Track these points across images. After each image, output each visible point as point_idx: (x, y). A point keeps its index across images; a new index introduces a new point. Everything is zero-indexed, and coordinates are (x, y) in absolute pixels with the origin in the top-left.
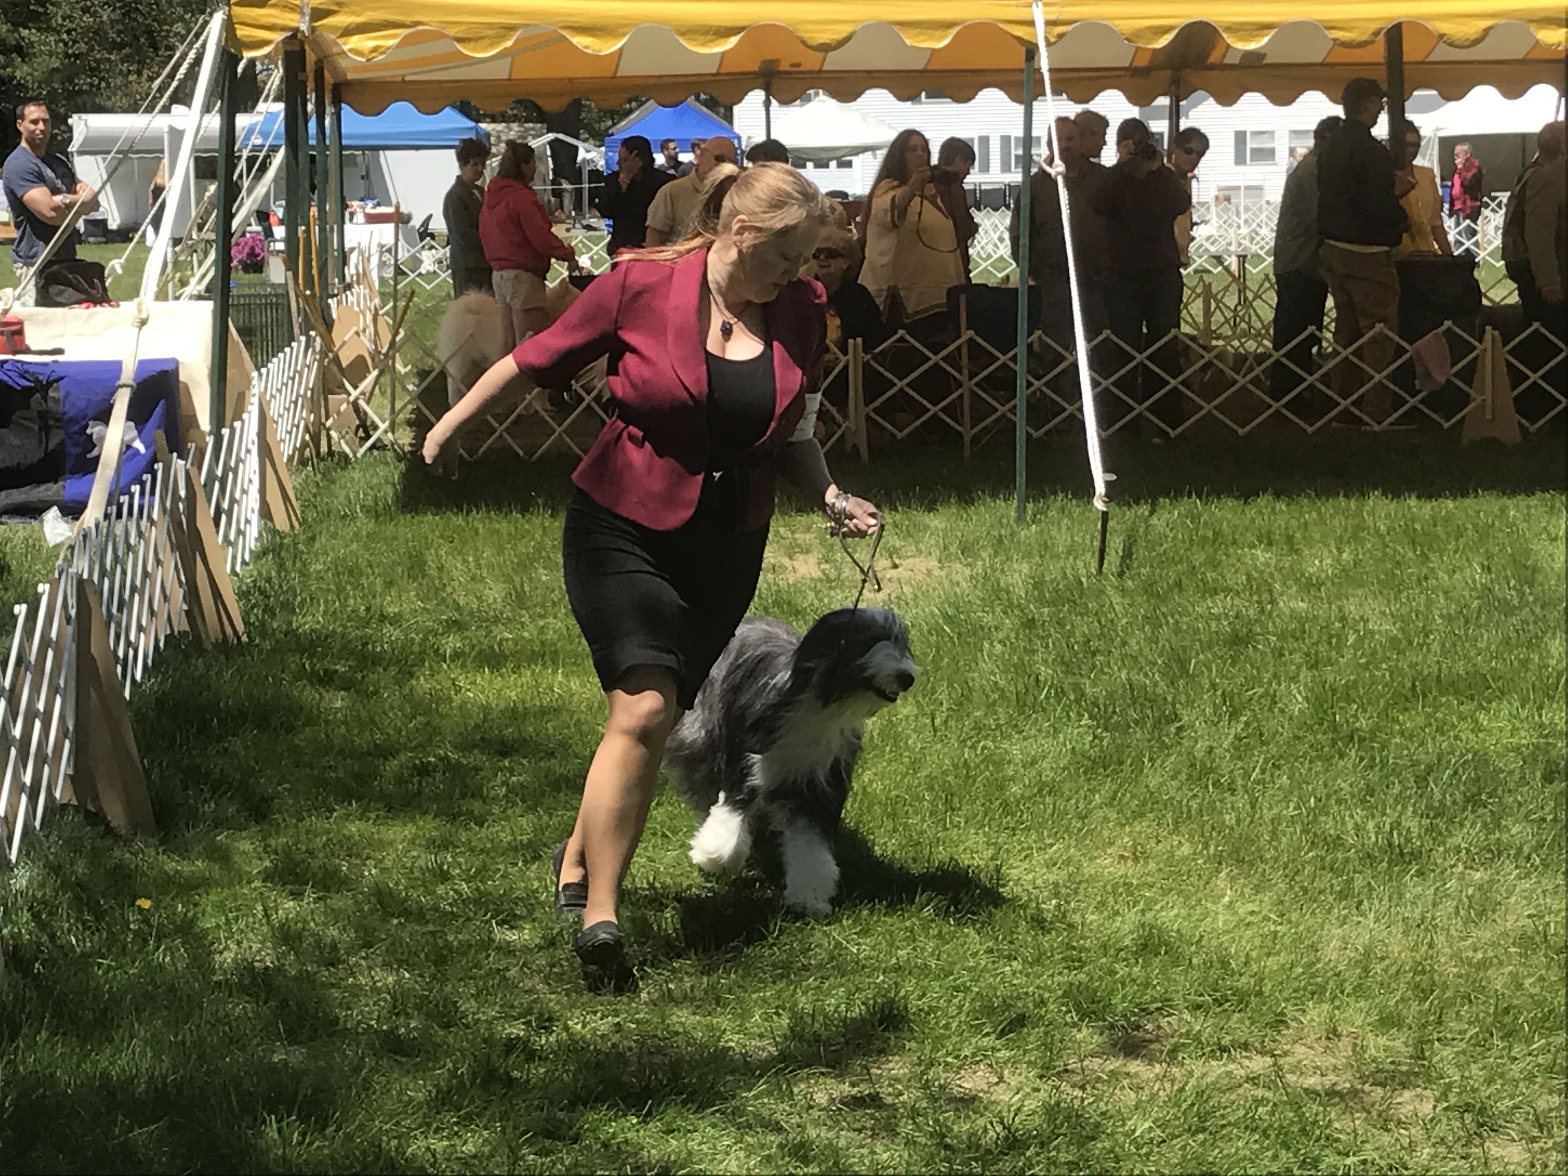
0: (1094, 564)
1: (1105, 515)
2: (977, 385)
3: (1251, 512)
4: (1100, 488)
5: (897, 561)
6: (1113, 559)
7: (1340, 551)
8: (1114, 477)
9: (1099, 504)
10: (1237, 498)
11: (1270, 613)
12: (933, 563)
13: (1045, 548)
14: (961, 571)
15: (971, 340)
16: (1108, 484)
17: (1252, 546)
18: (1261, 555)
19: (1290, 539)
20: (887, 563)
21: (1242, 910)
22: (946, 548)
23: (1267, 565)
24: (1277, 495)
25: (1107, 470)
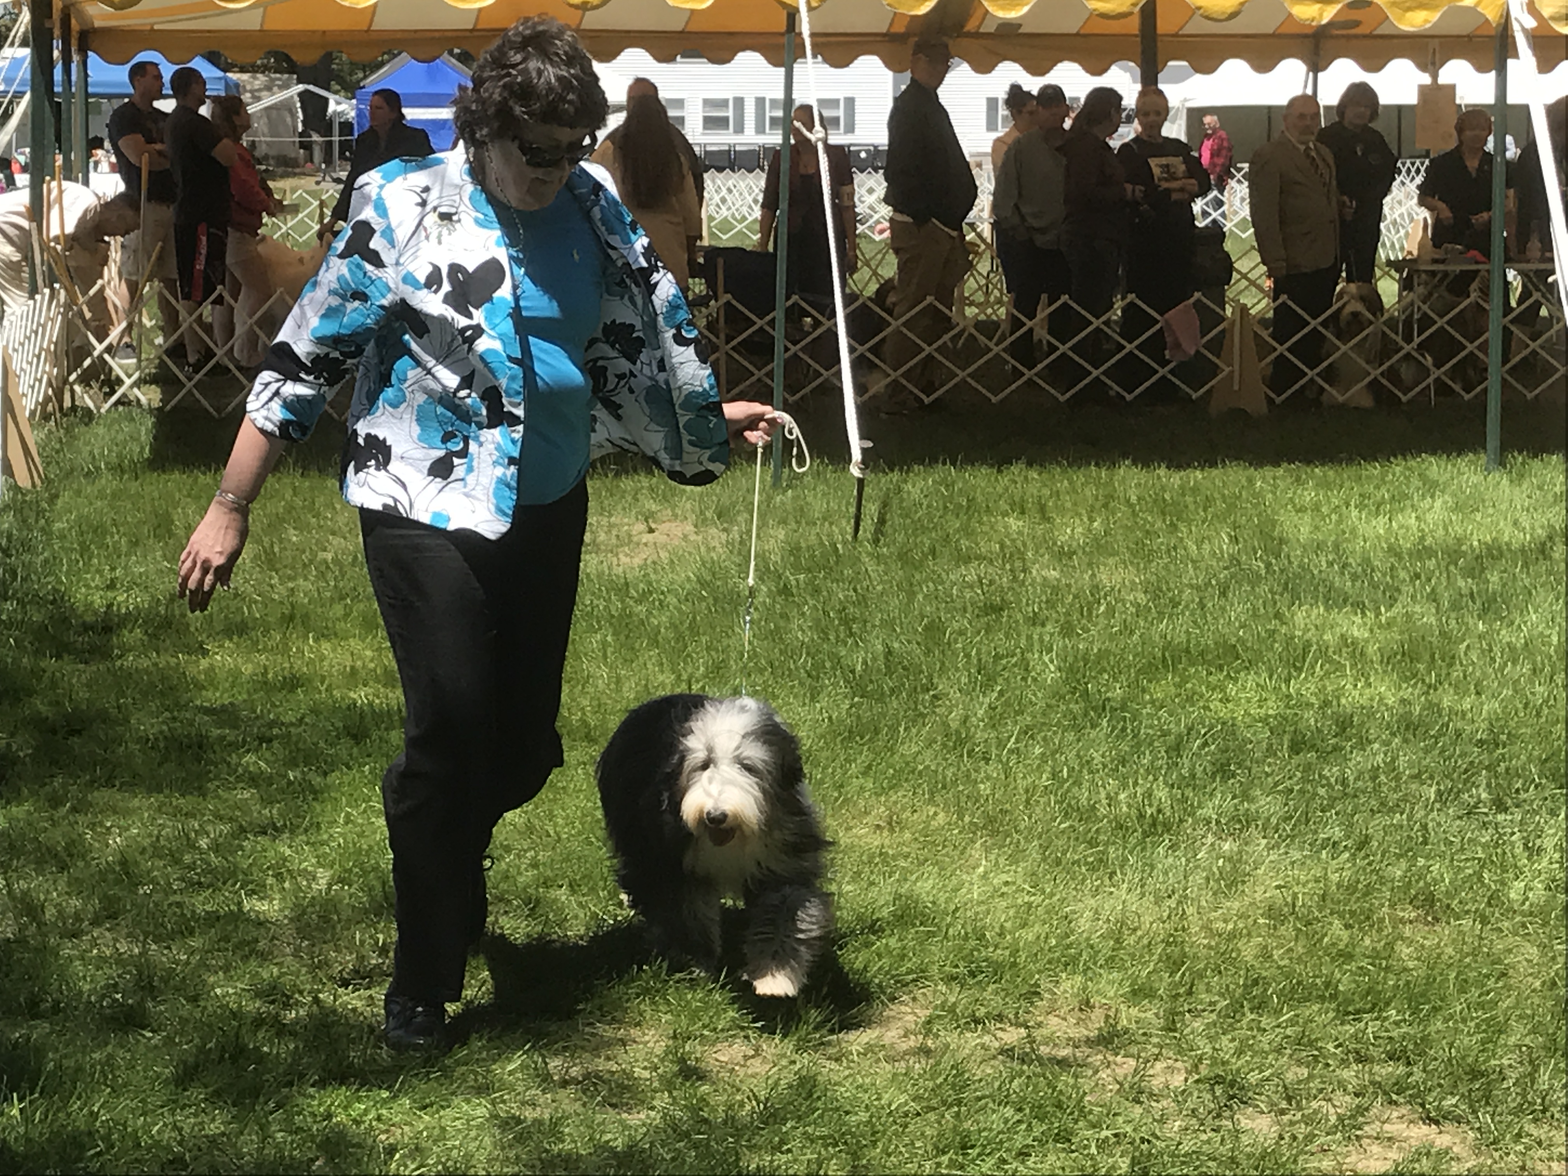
0: (850, 529)
1: (861, 482)
2: (733, 348)
3: (1004, 480)
4: (856, 455)
5: (653, 526)
6: (868, 525)
7: (1092, 520)
8: (870, 444)
9: (855, 471)
10: (992, 466)
11: (1023, 581)
12: (689, 528)
13: (801, 513)
14: (716, 536)
15: (728, 303)
16: (864, 451)
17: (1005, 514)
18: (1014, 523)
19: (1042, 509)
20: (641, 527)
21: (997, 880)
22: (702, 513)
23: (1020, 533)
24: (1030, 464)
25: (863, 437)
